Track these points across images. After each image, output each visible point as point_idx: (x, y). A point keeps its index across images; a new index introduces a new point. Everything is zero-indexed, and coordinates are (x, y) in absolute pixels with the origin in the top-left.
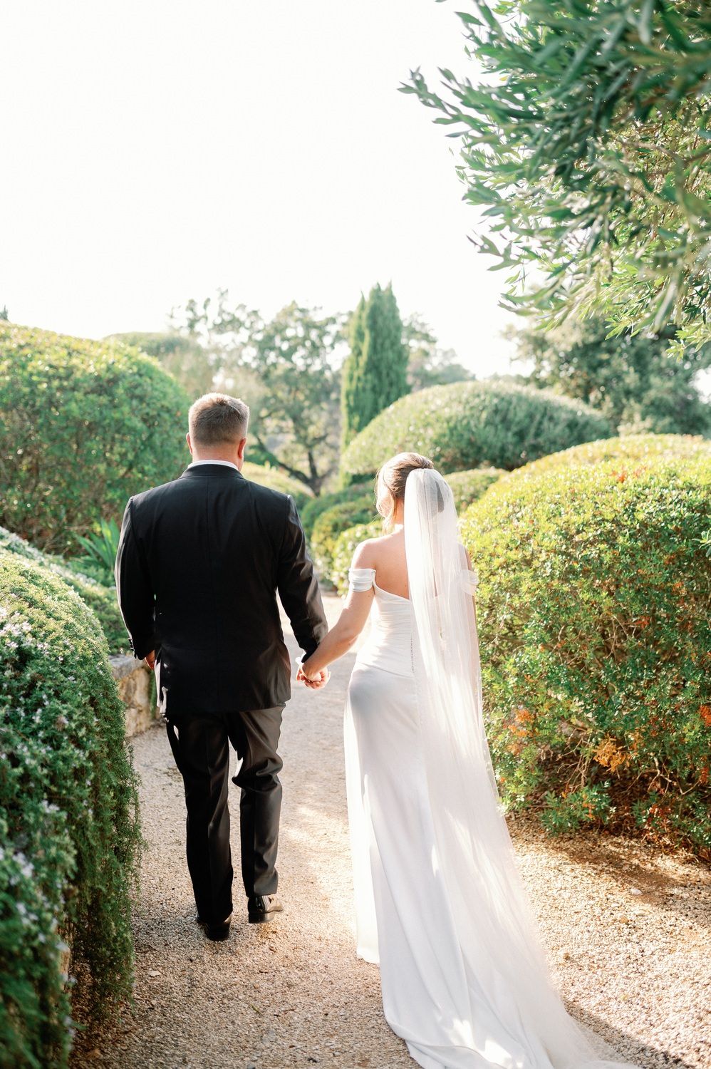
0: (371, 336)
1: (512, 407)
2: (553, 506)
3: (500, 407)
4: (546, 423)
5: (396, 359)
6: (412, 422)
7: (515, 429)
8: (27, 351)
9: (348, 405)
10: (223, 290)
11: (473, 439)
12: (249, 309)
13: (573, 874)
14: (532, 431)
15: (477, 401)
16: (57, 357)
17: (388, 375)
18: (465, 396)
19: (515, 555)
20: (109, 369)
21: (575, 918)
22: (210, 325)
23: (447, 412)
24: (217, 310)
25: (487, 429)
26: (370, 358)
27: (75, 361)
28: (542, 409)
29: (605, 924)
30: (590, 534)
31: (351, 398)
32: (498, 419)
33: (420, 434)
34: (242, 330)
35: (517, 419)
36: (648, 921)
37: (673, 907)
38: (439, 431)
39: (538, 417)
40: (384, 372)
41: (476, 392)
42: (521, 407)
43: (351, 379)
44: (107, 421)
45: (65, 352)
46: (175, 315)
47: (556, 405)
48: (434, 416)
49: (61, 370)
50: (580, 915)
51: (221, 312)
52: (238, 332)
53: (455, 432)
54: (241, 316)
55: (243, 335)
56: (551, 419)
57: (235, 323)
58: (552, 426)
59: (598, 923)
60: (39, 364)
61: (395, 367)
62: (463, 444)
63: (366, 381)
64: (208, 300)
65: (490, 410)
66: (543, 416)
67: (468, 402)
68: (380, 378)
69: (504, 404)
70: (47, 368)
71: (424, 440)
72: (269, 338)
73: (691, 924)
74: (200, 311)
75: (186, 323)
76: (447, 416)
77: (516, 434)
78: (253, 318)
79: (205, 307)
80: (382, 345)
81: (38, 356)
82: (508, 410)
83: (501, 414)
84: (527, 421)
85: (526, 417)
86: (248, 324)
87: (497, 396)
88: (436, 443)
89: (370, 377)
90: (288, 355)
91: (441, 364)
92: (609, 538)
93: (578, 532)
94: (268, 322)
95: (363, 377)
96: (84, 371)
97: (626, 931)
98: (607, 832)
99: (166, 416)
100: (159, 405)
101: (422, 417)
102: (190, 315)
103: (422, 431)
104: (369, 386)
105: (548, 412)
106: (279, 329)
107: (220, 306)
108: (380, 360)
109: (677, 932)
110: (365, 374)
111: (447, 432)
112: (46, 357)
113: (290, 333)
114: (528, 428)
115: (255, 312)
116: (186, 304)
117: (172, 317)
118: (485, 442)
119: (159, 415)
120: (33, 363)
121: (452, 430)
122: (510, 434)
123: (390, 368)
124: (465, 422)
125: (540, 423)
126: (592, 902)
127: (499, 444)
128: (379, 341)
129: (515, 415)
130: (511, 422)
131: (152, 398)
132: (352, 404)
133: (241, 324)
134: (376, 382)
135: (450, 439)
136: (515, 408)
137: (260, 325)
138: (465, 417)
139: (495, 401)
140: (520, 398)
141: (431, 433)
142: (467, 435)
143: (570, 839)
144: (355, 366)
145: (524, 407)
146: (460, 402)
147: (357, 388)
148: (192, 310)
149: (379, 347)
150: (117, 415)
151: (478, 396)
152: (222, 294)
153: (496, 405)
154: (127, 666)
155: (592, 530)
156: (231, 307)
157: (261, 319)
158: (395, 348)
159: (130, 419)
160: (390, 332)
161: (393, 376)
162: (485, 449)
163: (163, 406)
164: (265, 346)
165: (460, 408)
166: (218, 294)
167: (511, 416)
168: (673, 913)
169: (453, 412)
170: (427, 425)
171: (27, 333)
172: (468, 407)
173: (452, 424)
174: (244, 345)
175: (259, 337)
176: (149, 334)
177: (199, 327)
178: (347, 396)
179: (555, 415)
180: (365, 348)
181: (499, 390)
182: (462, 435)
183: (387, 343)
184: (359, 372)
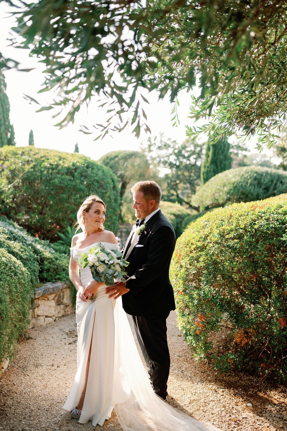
0: (213, 149)
1: (263, 178)
2: (220, 222)
3: (257, 177)
4: (278, 184)
5: (224, 158)
6: (219, 184)
7: (263, 187)
8: (43, 159)
9: (204, 178)
10: (162, 133)
11: (244, 191)
12: (172, 140)
13: (222, 394)
14: (272, 188)
15: (247, 175)
16: (53, 161)
17: (220, 165)
18: (242, 173)
19: (199, 244)
20: (73, 165)
21: (210, 416)
22: (157, 147)
23: (233, 180)
24: (159, 141)
25: (251, 187)
26: (212, 158)
27: (61, 162)
28: (277, 178)
29: (223, 421)
30: (232, 235)
31: (205, 175)
32: (256, 182)
33: (221, 190)
34: (170, 148)
35: (265, 183)
36: (247, 422)
37: (264, 415)
38: (229, 188)
39: (275, 182)
40: (219, 164)
41: (247, 171)
42: (267, 177)
43: (205, 167)
44: (70, 186)
45: (58, 159)
46: (143, 143)
47: (284, 176)
48: (228, 182)
49: (54, 166)
50: (214, 415)
51: (161, 141)
52: (168, 149)
53: (236, 189)
54: (169, 142)
55: (171, 150)
56: (281, 182)
57: (167, 146)
58: (281, 185)
59: (221, 420)
60: (46, 164)
61: (223, 162)
62: (240, 194)
63: (211, 168)
64: (156, 137)
65: (253, 178)
66: (278, 180)
67: (243, 176)
68: (217, 167)
69: (259, 176)
70: (48, 165)
71: (223, 192)
72: (180, 152)
73: (269, 425)
74: (153, 141)
75: (147, 146)
76: (233, 181)
77: (265, 189)
78: (174, 143)
79: (155, 140)
80: (218, 153)
81: (46, 160)
82: (261, 179)
83: (258, 180)
84: (270, 183)
85: (269, 181)
86: (172, 146)
87: (256, 173)
88: (228, 193)
89: (212, 166)
90: (188, 158)
91: (260, 160)
92: (240, 237)
93: (228, 234)
94: (180, 145)
95: (210, 166)
96: (63, 166)
97: (233, 426)
98: (248, 374)
99: (96, 183)
100: (93, 179)
101: (223, 182)
102: (149, 143)
103: (222, 188)
104: (212, 170)
105: (280, 180)
106: (184, 147)
107: (161, 139)
108: (217, 159)
109: (260, 428)
110: (211, 165)
111: (232, 188)
112: (50, 161)
113: (188, 149)
114: (270, 186)
115: (175, 141)
116: (147, 139)
117: (142, 144)
118: (250, 193)
119: (93, 183)
120: (44, 164)
121: (235, 188)
122: (261, 189)
123: (221, 162)
124: (240, 184)
125: (276, 184)
126: (223, 409)
127: (256, 194)
128: (217, 151)
129: (264, 181)
130: (262, 183)
131: (90, 176)
132: (205, 177)
133: (169, 146)
134: (215, 168)
135: (234, 192)
136: (264, 178)
137: (177, 147)
138: (241, 182)
139: (255, 175)
140: (267, 173)
141: (226, 189)
142: (241, 190)
143: (229, 375)
144: (206, 161)
145: (269, 177)
146: (239, 176)
147: (207, 171)
148: (150, 141)
149: (216, 154)
150: (74, 184)
151: (248, 173)
152: (161, 134)
153: (256, 177)
154: (57, 287)
155: (233, 233)
156: (165, 140)
157: (177, 144)
158: (224, 154)
159: (79, 185)
160: (221, 147)
161: (222, 165)
162: (250, 196)
163: (95, 180)
164: (179, 154)
165: (239, 178)
166: (160, 135)
167: (262, 181)
168: (262, 418)
169: (236, 180)
170: (225, 185)
171: (47, 151)
172: (243, 178)
173: (235, 185)
174: (171, 155)
175: (176, 151)
176: (125, 151)
177: (152, 148)
178: (203, 174)
179: (283, 181)
180: (211, 154)
181: (258, 170)
182: (239, 190)
183: (220, 152)
184: (208, 164)
